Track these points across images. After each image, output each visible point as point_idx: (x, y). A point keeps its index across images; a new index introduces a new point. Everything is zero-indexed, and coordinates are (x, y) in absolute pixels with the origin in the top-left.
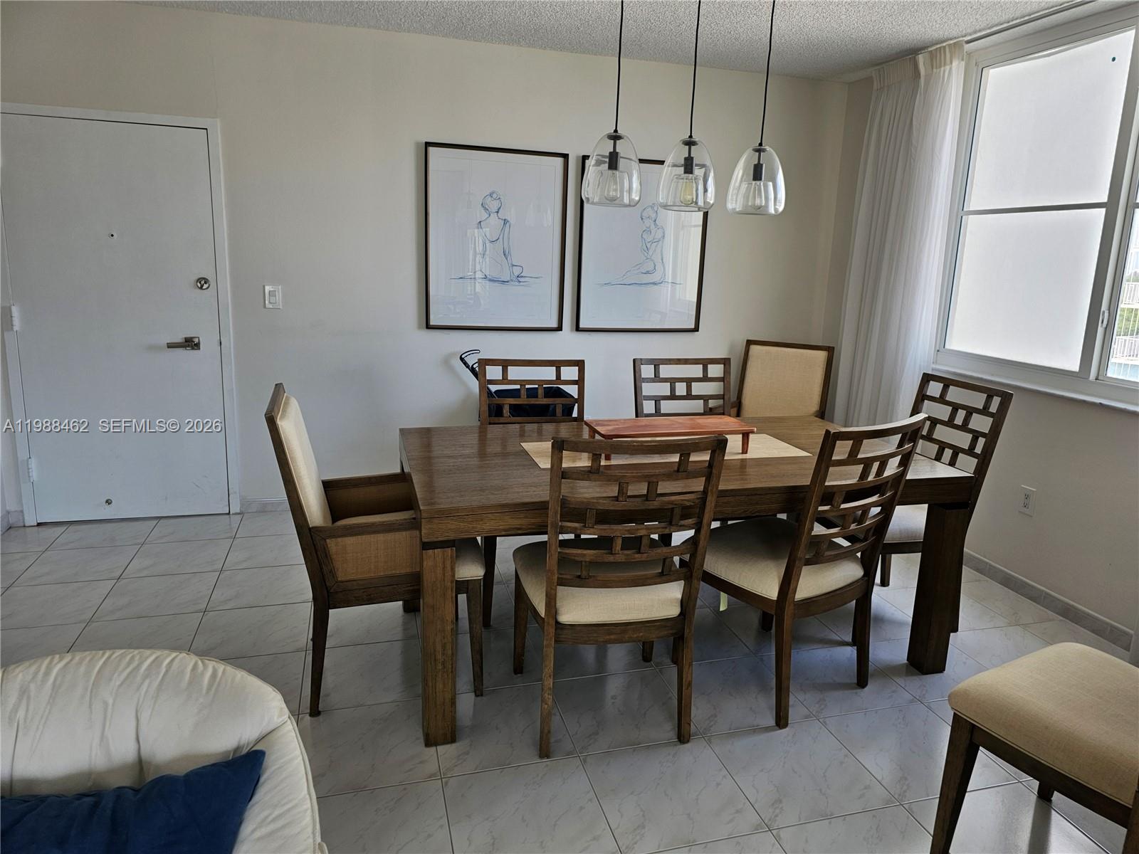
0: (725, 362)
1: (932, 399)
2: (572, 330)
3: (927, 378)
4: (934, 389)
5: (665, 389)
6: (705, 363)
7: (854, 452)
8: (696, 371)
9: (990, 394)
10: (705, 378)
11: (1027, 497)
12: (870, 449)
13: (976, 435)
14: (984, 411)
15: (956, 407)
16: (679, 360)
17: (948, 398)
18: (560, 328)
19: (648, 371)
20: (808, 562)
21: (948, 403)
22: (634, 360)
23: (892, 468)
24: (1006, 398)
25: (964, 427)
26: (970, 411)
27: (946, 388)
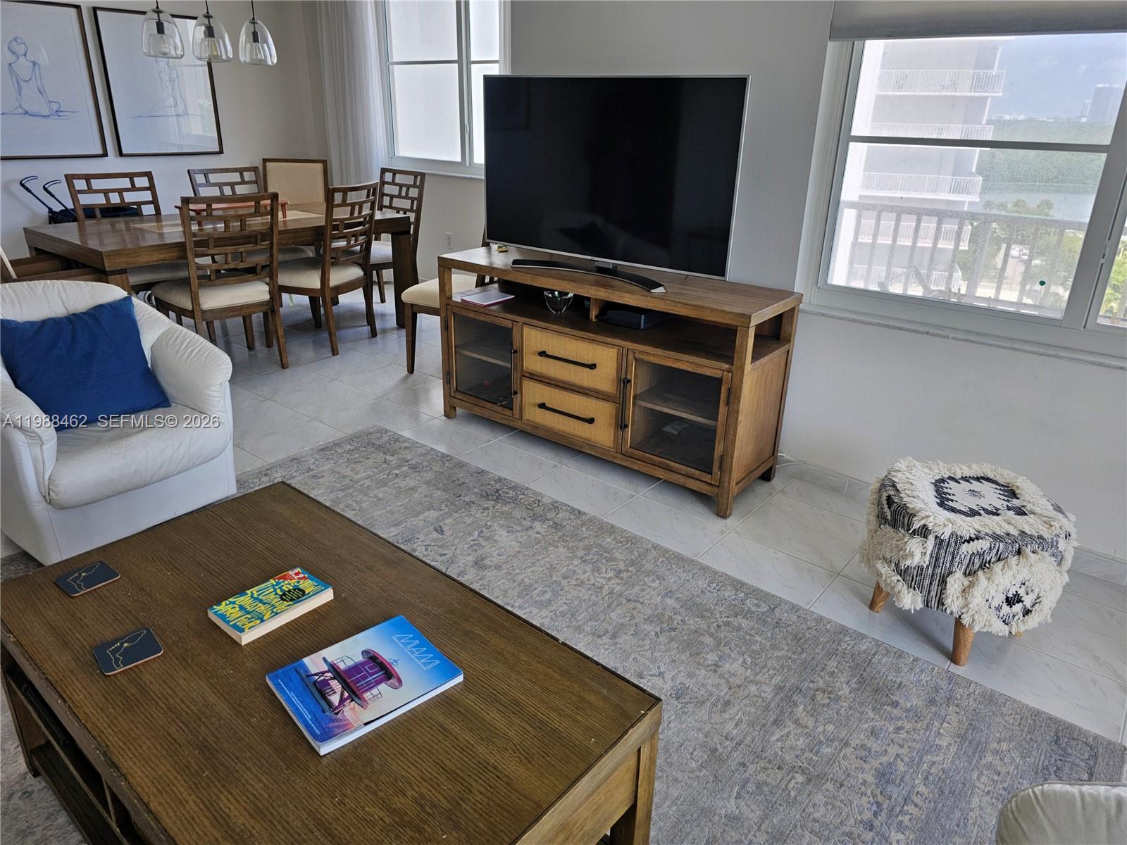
0: (255, 169)
1: (388, 183)
2: (116, 156)
3: (384, 171)
4: (388, 177)
5: (215, 192)
6: (241, 171)
7: (344, 199)
8: (235, 177)
9: (416, 174)
10: (243, 182)
11: (449, 238)
12: (353, 197)
13: (413, 200)
14: (414, 186)
15: (401, 186)
16: (222, 169)
17: (397, 181)
18: (105, 155)
19: (200, 179)
20: (333, 264)
21: (397, 184)
22: (188, 171)
23: (366, 211)
24: (423, 175)
25: (407, 197)
26: (408, 187)
27: (394, 175)
